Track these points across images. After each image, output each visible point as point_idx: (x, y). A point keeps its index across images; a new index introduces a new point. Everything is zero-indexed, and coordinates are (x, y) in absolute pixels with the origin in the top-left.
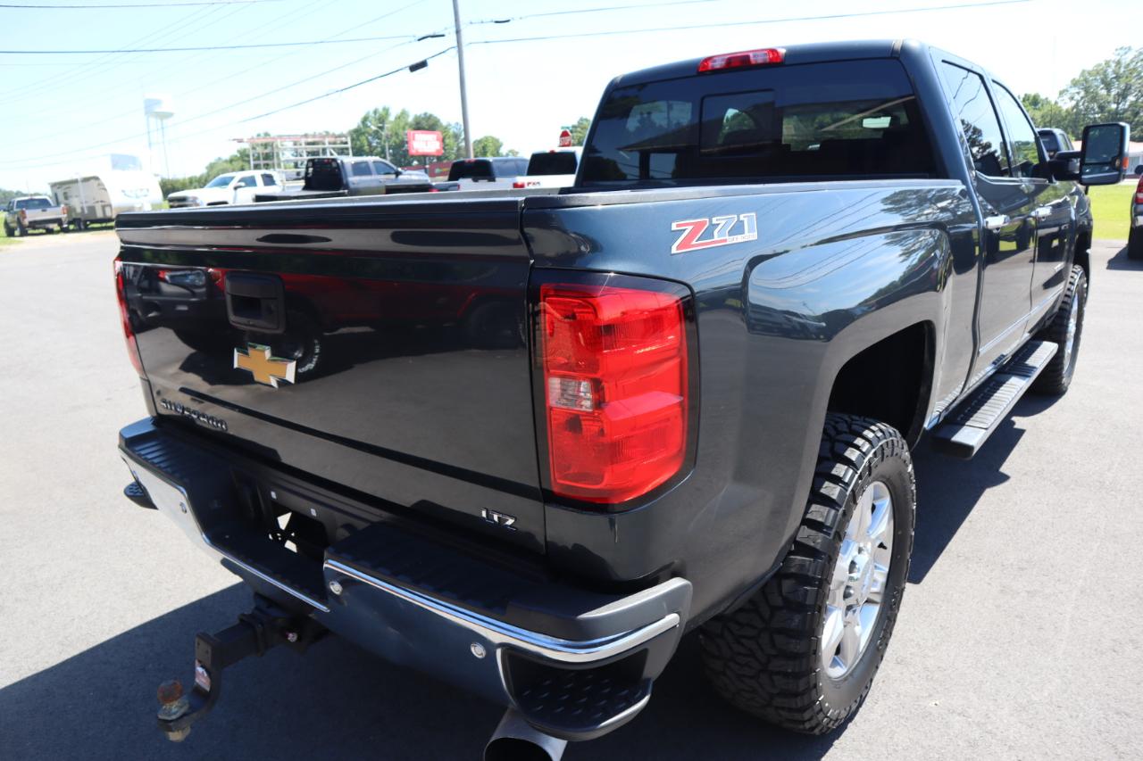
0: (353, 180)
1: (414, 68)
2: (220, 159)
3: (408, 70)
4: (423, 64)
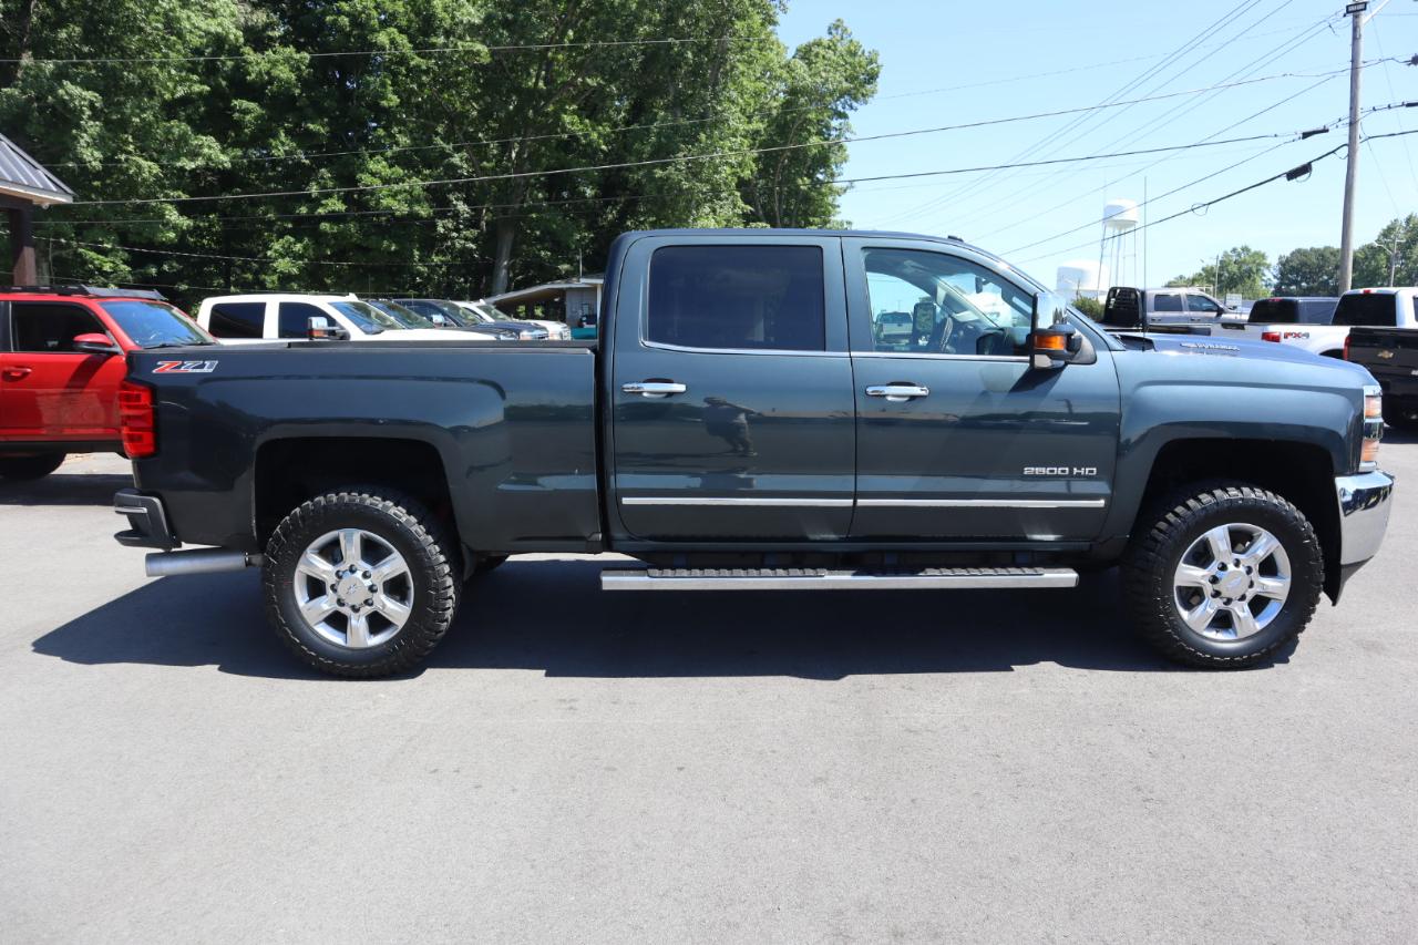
0: (1153, 314)
1: (1292, 175)
2: (1181, 277)
3: (1284, 179)
4: (1305, 169)
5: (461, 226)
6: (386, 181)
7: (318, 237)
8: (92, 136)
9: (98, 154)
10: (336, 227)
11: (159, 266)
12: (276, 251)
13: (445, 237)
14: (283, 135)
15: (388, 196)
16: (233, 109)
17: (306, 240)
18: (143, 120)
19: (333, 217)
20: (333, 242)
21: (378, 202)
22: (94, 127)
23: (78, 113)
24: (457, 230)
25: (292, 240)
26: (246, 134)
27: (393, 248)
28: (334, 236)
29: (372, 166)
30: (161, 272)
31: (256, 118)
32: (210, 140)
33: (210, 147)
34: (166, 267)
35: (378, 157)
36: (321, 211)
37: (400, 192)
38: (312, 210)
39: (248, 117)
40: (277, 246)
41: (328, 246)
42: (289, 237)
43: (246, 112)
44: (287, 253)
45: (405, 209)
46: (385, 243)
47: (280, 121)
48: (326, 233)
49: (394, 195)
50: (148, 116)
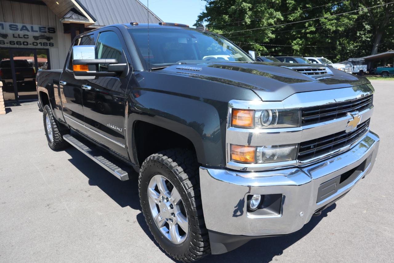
5: (366, 33)
6: (330, 20)
7: (307, 39)
8: (249, 16)
9: (250, 20)
10: (312, 36)
11: (275, 49)
12: (294, 43)
13: (359, 37)
14: (299, 9)
15: (329, 25)
16: (287, 3)
17: (303, 39)
18: (261, 10)
19: (311, 32)
20: (311, 40)
21: (326, 27)
22: (250, 13)
23: (245, 9)
24: (365, 34)
25: (299, 40)
26: (289, 10)
27: (330, 41)
28: (312, 38)
29: (326, 16)
30: (275, 50)
31: (293, 5)
32: (279, 13)
33: (279, 15)
34: (276, 49)
35: (329, 13)
36: (308, 31)
37: (333, 23)
38: (306, 30)
39: (291, 5)
40: (295, 42)
41: (309, 41)
42: (298, 39)
43: (290, 4)
44: (298, 44)
45: (334, 28)
46: (327, 39)
47: (299, 5)
48: (308, 37)
49: (331, 24)
50: (263, 8)
